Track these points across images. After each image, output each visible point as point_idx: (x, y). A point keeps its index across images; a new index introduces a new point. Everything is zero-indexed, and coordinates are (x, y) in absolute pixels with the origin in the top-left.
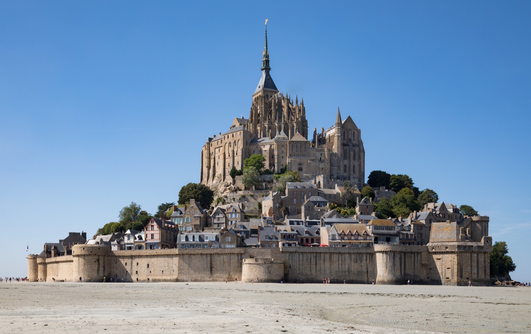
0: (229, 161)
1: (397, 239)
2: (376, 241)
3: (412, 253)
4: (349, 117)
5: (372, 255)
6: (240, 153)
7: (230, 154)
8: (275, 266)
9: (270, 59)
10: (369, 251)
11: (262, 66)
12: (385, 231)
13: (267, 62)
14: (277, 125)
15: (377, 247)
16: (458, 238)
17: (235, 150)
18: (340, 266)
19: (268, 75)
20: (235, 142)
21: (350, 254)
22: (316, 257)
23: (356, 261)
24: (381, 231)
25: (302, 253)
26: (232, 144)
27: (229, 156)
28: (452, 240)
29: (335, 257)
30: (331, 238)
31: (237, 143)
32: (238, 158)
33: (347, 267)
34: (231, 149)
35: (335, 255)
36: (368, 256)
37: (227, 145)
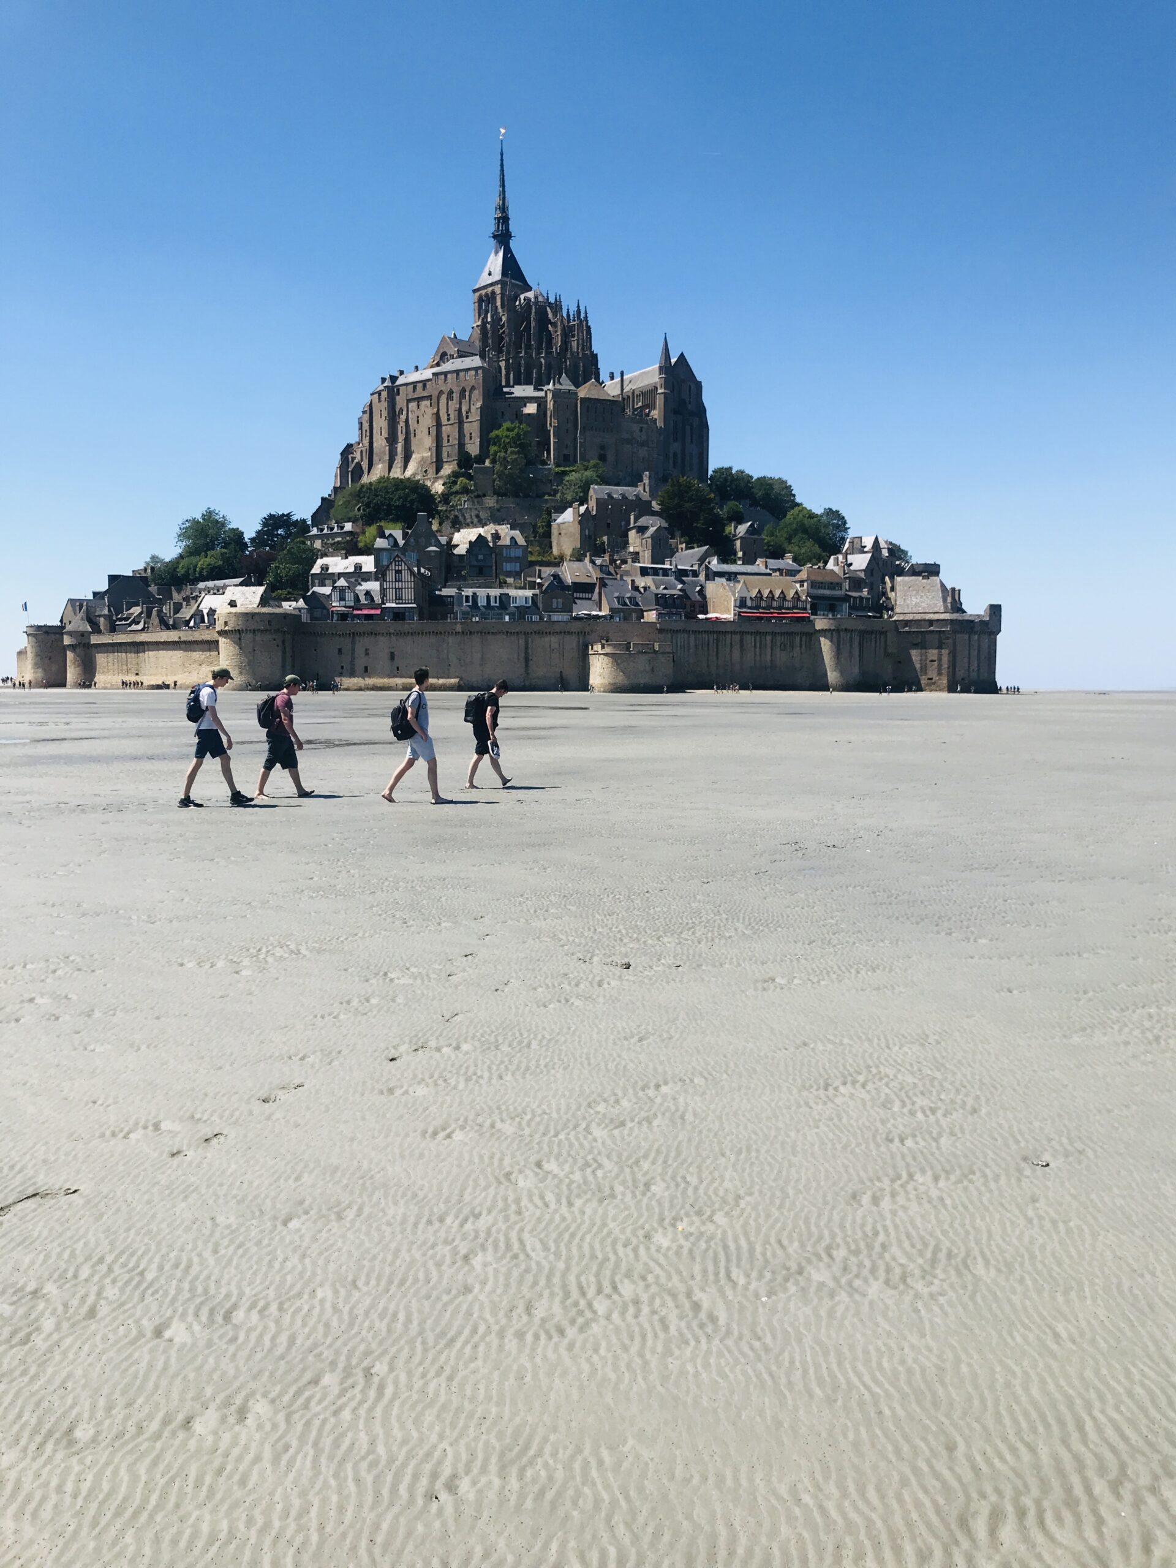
0: (449, 430)
1: (846, 607)
2: (815, 610)
3: (872, 632)
4: (682, 354)
5: (813, 635)
6: (475, 416)
7: (452, 416)
8: (662, 659)
9: (511, 214)
10: (807, 629)
11: (491, 227)
12: (827, 592)
13: (504, 220)
14: (542, 360)
15: (821, 623)
16: (946, 607)
17: (464, 409)
18: (758, 659)
19: (508, 252)
20: (463, 391)
21: (773, 634)
22: (717, 640)
23: (783, 648)
24: (821, 592)
25: (694, 632)
26: (456, 396)
27: (449, 420)
28: (936, 610)
29: (749, 640)
30: (738, 604)
31: (467, 394)
32: (473, 427)
33: (768, 658)
34: (454, 405)
35: (749, 637)
36: (804, 638)
37: (444, 398)
